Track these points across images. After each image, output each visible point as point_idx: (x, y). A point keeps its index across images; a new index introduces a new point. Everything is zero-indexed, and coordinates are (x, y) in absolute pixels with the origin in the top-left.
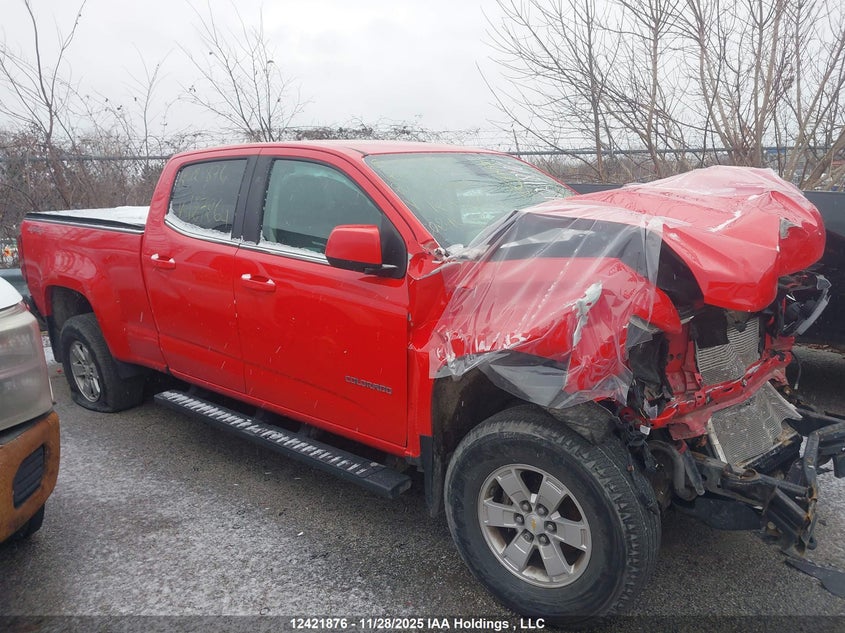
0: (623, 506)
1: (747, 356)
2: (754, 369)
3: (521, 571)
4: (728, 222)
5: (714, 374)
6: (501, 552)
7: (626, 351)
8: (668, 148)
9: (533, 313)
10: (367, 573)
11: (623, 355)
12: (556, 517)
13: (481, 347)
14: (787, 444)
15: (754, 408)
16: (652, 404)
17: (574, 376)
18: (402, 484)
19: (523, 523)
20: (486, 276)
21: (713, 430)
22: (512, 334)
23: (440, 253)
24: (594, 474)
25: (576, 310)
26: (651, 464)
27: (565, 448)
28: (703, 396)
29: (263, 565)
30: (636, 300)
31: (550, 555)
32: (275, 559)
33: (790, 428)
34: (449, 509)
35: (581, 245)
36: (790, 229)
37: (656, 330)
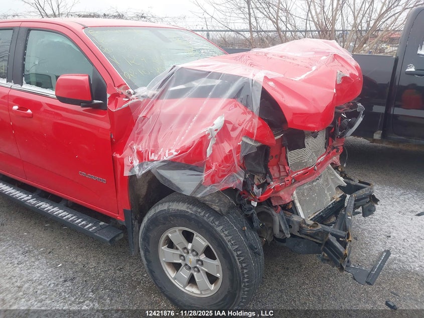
0: (239, 253)
1: (318, 151)
2: (322, 159)
3: (184, 287)
4: (308, 73)
5: (298, 165)
6: (173, 277)
7: (241, 158)
8: (287, 29)
9: (183, 135)
10: (97, 289)
11: (239, 161)
12: (203, 257)
13: (152, 157)
14: (338, 200)
15: (321, 181)
16: (259, 187)
17: (208, 176)
18: (118, 235)
19: (184, 260)
20: (157, 109)
21: (296, 198)
22: (170, 150)
23: (130, 93)
24: (222, 234)
25: (209, 134)
26: (257, 224)
27: (205, 218)
28: (290, 180)
29: (32, 289)
30: (246, 127)
31: (200, 278)
32: (40, 284)
33: (340, 190)
34: (142, 253)
35: (213, 89)
36: (342, 78)
37: (259, 144)
